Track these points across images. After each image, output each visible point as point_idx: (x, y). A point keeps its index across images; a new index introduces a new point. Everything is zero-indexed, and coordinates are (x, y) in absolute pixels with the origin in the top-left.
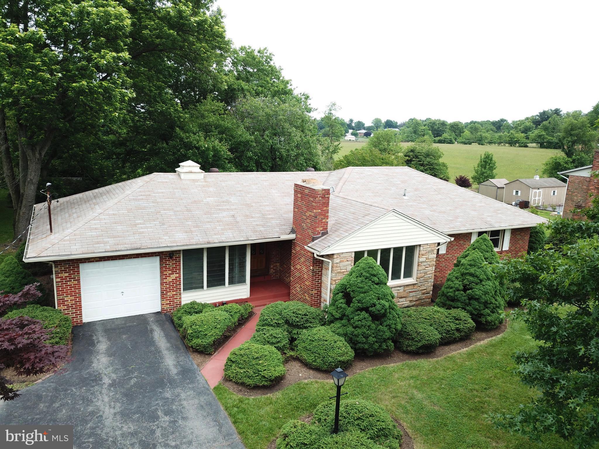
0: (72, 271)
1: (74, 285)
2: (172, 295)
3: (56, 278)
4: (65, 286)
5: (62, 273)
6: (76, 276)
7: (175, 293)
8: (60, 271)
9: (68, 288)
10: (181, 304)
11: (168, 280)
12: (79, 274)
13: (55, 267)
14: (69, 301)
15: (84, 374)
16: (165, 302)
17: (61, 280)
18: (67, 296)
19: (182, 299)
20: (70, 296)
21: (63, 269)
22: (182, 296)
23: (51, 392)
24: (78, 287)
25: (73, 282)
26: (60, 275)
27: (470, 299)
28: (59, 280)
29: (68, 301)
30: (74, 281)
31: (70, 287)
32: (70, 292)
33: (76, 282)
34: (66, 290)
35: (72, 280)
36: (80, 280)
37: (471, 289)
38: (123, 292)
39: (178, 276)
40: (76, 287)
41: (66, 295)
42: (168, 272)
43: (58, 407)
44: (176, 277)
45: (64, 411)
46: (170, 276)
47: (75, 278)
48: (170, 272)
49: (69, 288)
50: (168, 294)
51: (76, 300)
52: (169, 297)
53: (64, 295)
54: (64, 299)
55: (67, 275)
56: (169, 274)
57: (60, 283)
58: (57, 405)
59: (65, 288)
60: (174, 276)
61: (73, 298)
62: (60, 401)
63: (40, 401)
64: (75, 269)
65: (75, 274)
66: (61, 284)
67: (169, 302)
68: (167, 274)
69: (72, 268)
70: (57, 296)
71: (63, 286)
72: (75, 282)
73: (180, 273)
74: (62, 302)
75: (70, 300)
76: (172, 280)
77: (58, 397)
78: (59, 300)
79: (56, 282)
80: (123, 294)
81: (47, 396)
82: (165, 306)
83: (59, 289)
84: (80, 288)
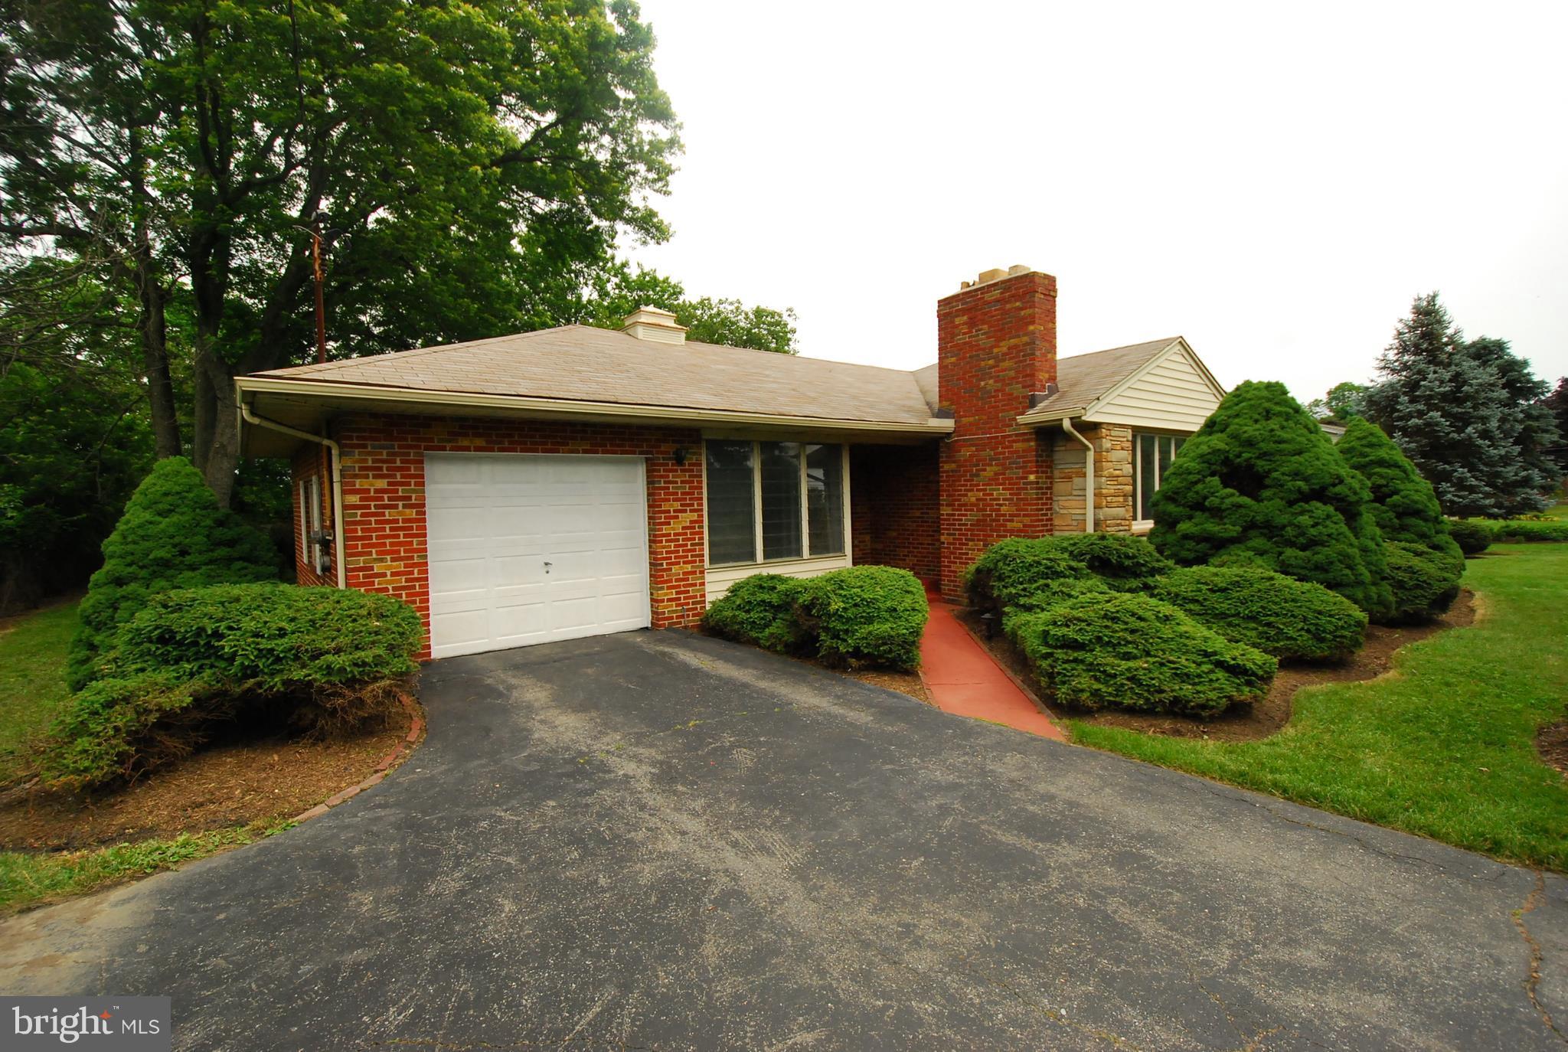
0: (398, 474)
1: (404, 521)
2: (684, 573)
3: (344, 492)
4: (377, 522)
5: (367, 477)
6: (414, 491)
7: (689, 567)
8: (361, 469)
9: (384, 529)
10: (704, 602)
11: (673, 529)
12: (423, 484)
13: (341, 455)
14: (389, 577)
15: (517, 760)
16: (666, 594)
17: (361, 499)
18: (382, 560)
19: (708, 588)
20: (393, 560)
21: (370, 463)
22: (708, 577)
23: (393, 840)
24: (418, 528)
25: (402, 513)
26: (358, 484)
27: (1399, 516)
28: (354, 499)
29: (384, 575)
30: (405, 506)
31: (391, 529)
32: (391, 544)
33: (412, 513)
34: (378, 538)
35: (400, 504)
36: (424, 505)
37: (1396, 492)
38: (546, 564)
39: (696, 518)
40: (411, 528)
41: (378, 553)
42: (672, 506)
43: (463, 892)
44: (691, 522)
45: (508, 906)
46: (677, 517)
47: (410, 498)
48: (677, 505)
49: (388, 532)
50: (674, 569)
51: (412, 573)
52: (676, 580)
53: (370, 554)
54: (372, 568)
55: (382, 484)
56: (675, 511)
57: (359, 512)
58: (450, 884)
59: (376, 530)
60: (687, 518)
61: (400, 566)
62: (457, 865)
63: (347, 880)
64: (409, 469)
65: (409, 484)
66: (362, 515)
67: (677, 593)
68: (669, 511)
69: (398, 464)
70: (347, 555)
71: (370, 523)
72: (408, 511)
73: (702, 510)
74: (365, 577)
75: (393, 574)
76: (683, 528)
77: (437, 852)
78: (354, 570)
79: (345, 507)
80: (549, 568)
81: (380, 858)
82: (666, 607)
83: (356, 531)
84: (425, 535)
